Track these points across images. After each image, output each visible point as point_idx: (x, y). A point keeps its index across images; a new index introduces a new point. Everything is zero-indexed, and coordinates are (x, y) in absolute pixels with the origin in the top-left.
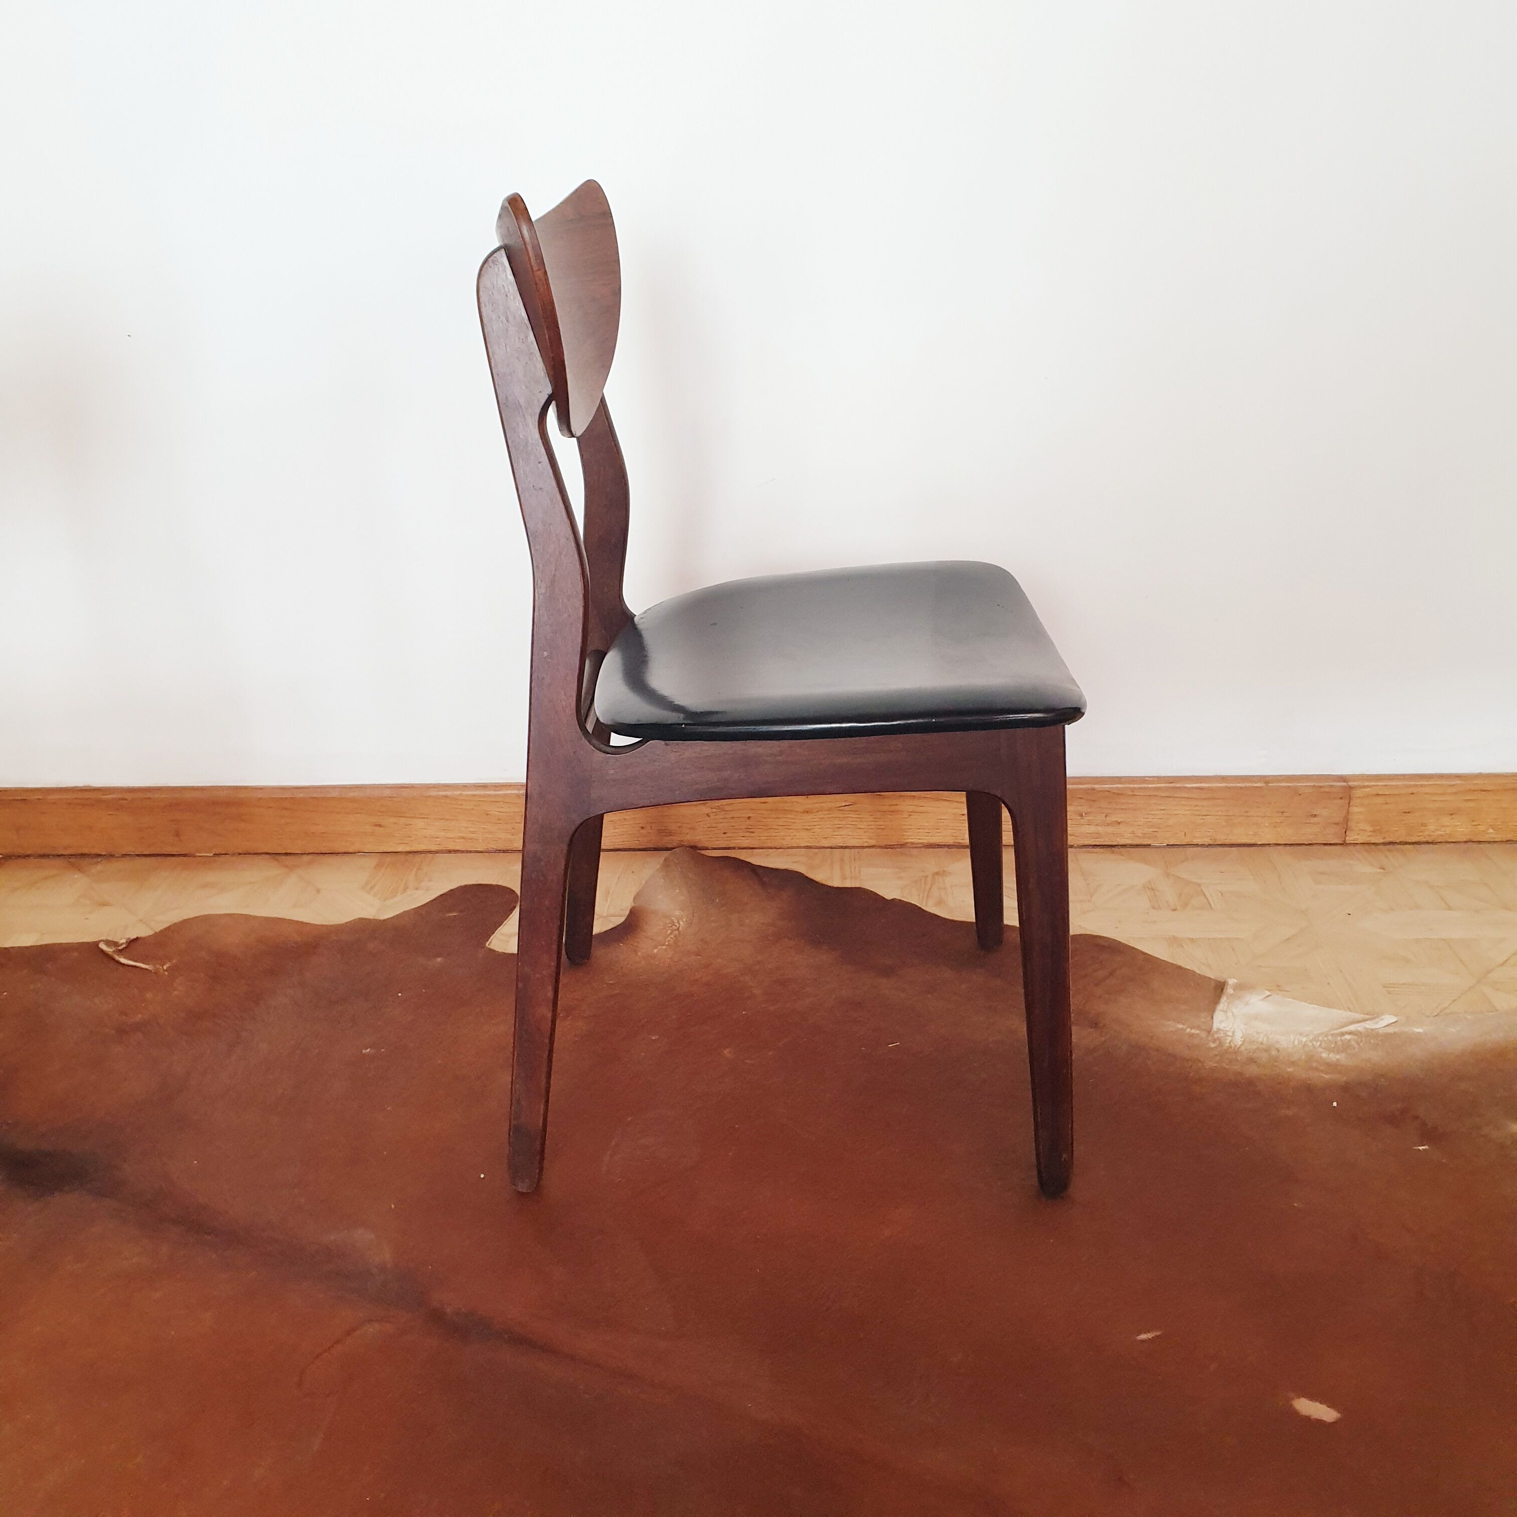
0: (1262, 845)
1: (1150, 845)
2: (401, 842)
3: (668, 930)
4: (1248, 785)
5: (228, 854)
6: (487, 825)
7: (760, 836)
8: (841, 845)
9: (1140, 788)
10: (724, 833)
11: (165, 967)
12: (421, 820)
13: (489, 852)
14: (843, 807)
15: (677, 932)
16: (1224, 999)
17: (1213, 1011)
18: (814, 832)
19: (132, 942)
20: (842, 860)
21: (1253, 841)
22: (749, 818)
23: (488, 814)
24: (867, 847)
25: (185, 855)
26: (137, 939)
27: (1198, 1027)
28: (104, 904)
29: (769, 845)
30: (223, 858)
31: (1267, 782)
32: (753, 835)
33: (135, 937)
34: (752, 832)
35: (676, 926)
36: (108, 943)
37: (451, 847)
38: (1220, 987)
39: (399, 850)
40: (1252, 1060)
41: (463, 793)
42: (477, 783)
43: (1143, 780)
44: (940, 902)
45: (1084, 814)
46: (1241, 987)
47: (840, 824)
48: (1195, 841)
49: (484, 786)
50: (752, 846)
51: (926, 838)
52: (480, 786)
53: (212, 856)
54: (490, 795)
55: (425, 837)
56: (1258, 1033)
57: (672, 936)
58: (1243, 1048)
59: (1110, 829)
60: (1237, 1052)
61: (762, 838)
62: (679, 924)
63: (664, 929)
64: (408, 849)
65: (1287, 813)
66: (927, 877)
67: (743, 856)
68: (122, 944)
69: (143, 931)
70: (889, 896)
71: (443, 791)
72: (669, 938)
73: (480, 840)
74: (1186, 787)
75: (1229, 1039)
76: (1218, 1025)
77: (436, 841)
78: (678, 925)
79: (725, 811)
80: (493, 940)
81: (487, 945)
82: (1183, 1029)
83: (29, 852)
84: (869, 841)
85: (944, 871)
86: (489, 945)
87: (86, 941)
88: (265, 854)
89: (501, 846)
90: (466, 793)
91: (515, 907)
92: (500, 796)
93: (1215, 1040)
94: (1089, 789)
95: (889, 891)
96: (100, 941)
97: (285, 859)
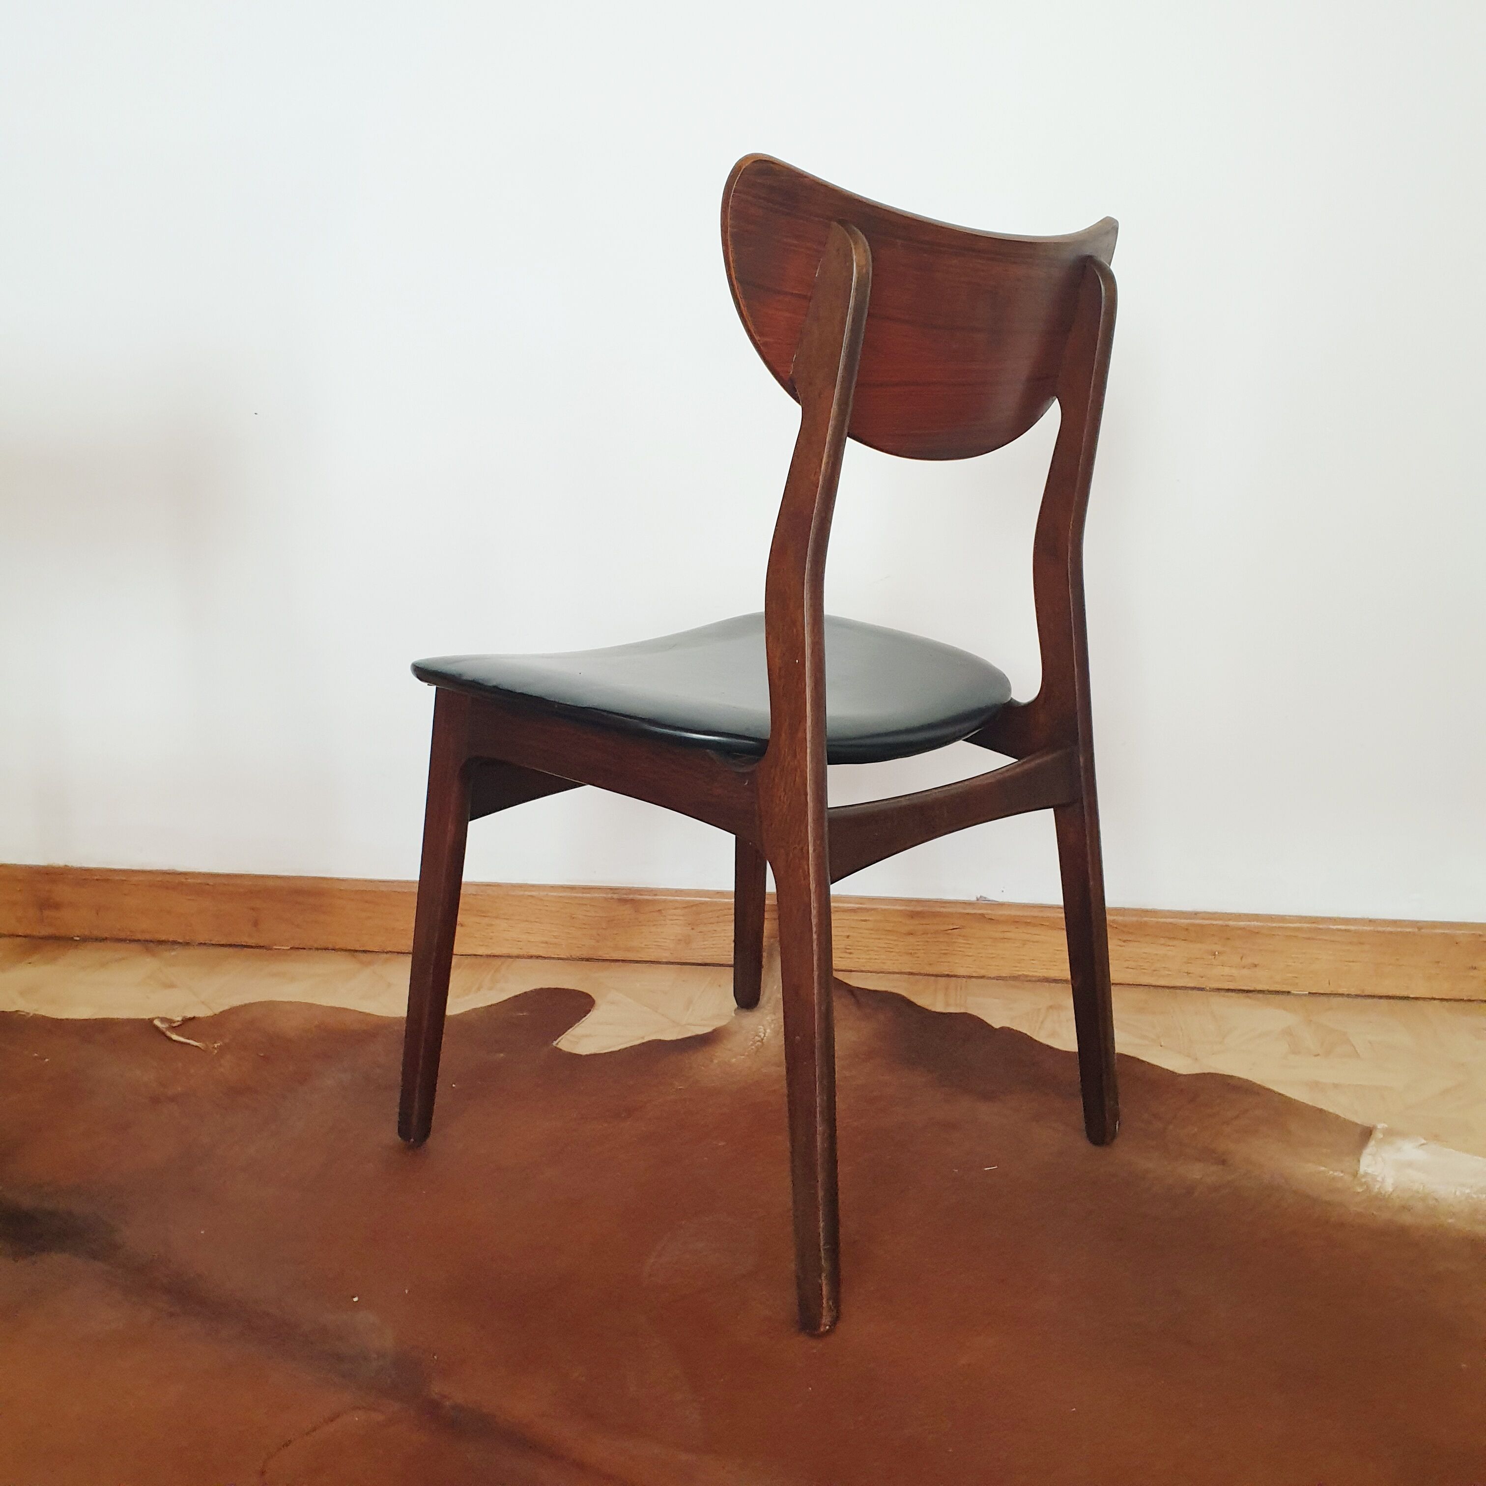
0: (1416, 999)
1: (1289, 992)
2: (481, 944)
3: (749, 1042)
4: (1399, 930)
5: (306, 948)
6: (571, 930)
7: (859, 958)
8: (947, 971)
9: (1279, 928)
11: (216, 1046)
12: (505, 921)
13: (574, 959)
14: (950, 931)
15: (759, 1043)
16: (1372, 1143)
17: (1360, 1154)
18: (918, 957)
19: (186, 1021)
20: (947, 986)
21: (1405, 994)
22: (848, 937)
23: (573, 918)
24: (976, 977)
25: (263, 947)
26: (194, 1017)
27: (1342, 1171)
28: (171, 986)
29: (868, 968)
30: (299, 952)
31: (1420, 928)
32: (851, 956)
33: (191, 1015)
34: (850, 953)
35: (760, 1036)
36: (163, 1020)
37: (533, 952)
38: (1367, 1133)
39: (480, 952)
40: (1405, 1208)
41: (550, 894)
42: (567, 885)
43: (1282, 919)
44: (1053, 1034)
45: (1217, 953)
46: (1390, 1133)
47: (946, 950)
48: (1340, 991)
49: (572, 888)
50: (849, 969)
51: (1042, 970)
52: (568, 888)
53: (289, 949)
54: (576, 897)
55: (507, 940)
56: (1413, 1181)
57: (754, 1047)
58: (1395, 1195)
59: (1245, 972)
60: (1387, 1198)
61: (861, 960)
63: (746, 1040)
64: (489, 953)
65: (1442, 964)
66: (1039, 1009)
67: (840, 977)
68: (178, 1021)
70: (997, 1025)
72: (750, 1049)
73: (564, 946)
75: (1378, 1185)
76: (1366, 1169)
77: (517, 944)
78: (763, 1035)
80: (562, 1041)
81: (554, 1044)
82: (1323, 1172)
83: (106, 935)
84: (978, 970)
85: (1060, 1006)
86: (556, 1044)
87: (142, 1017)
88: (342, 950)
89: (585, 954)
90: (552, 894)
91: (590, 1011)
92: (587, 898)
93: (1362, 1185)
94: (1222, 926)
95: (997, 1019)
96: (156, 1018)
97: (362, 956)
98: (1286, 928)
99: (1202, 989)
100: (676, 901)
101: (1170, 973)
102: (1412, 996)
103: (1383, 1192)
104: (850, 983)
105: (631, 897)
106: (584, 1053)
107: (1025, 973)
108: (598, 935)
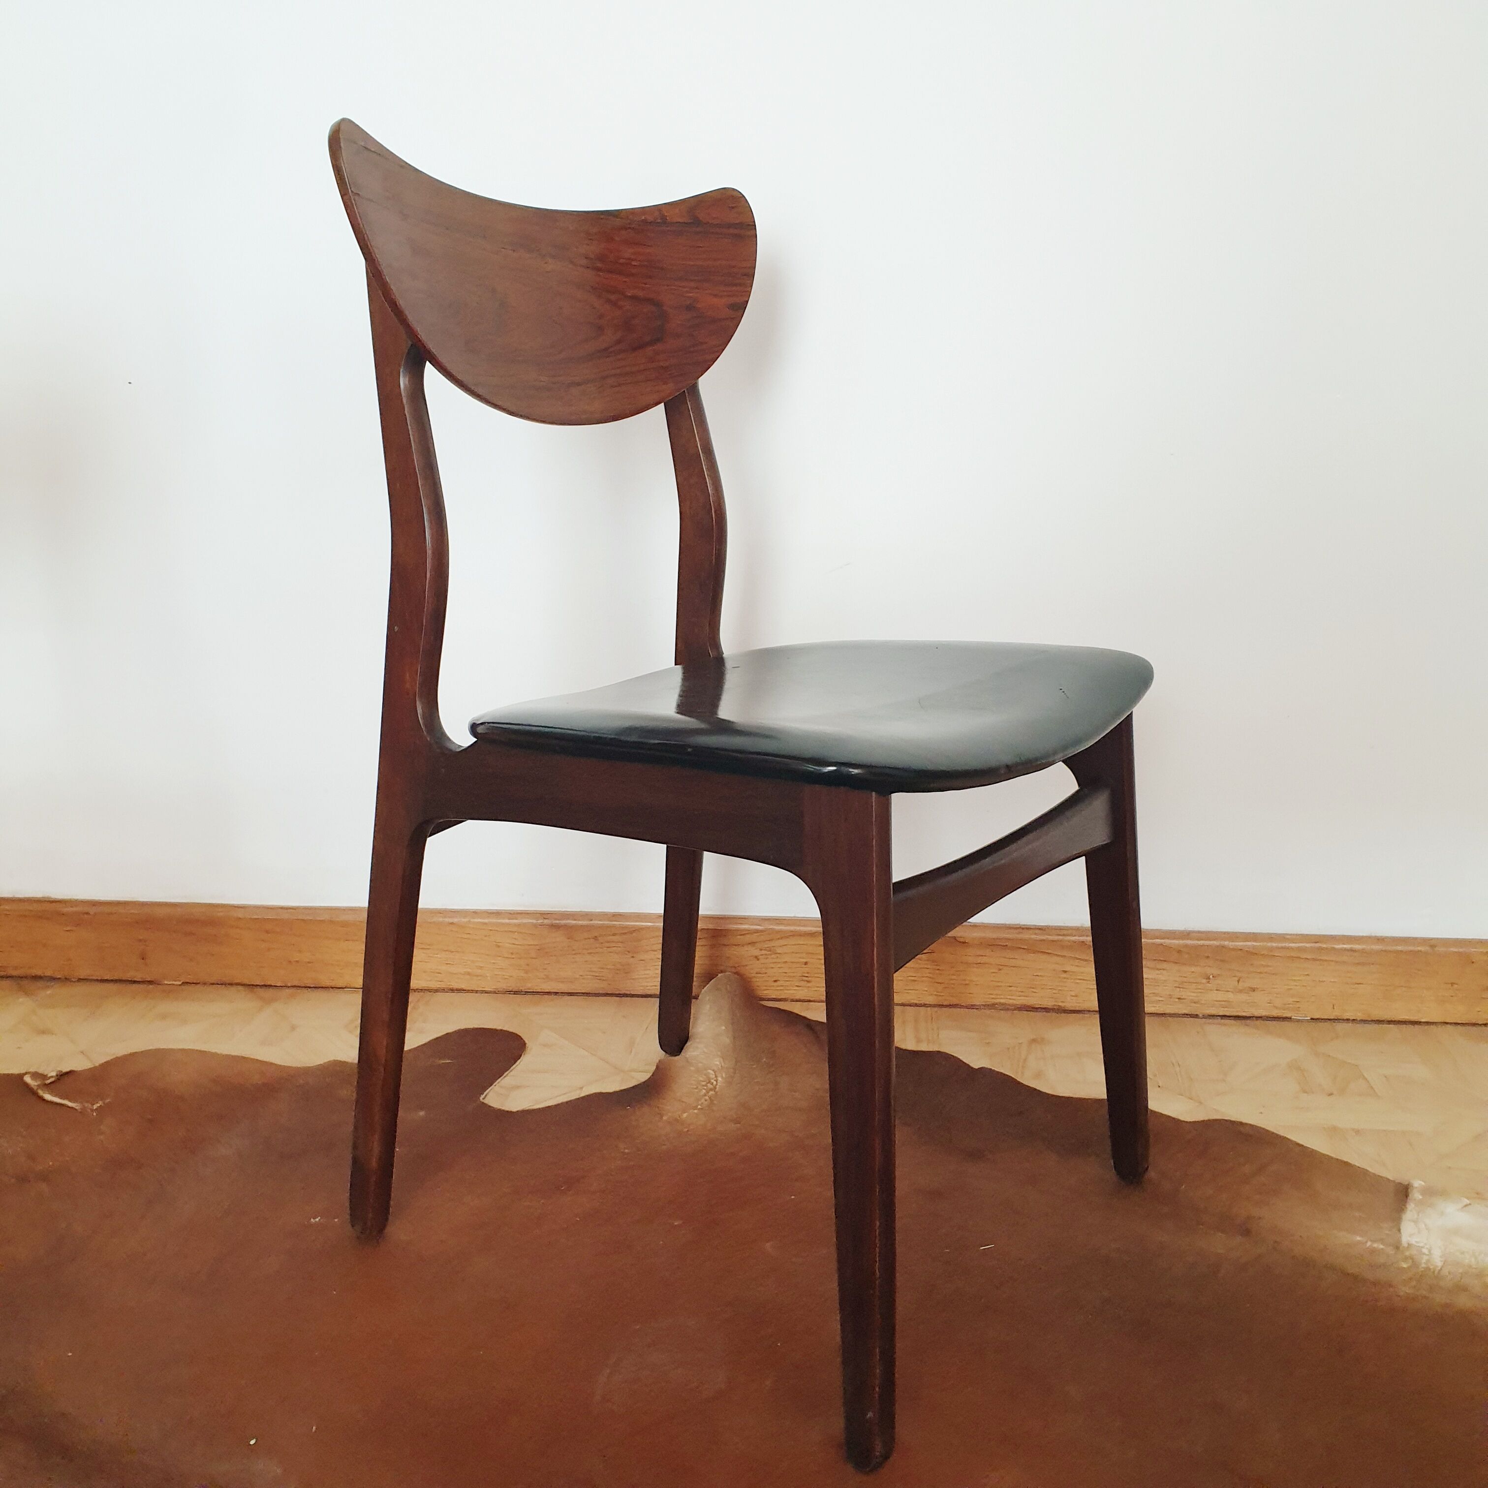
0: (1427, 1023)
1: (1289, 1018)
3: (701, 1090)
4: (1411, 948)
5: (199, 983)
6: (497, 960)
7: (818, 987)
8: (915, 1002)
9: (1278, 948)
10: (775, 981)
11: (95, 1107)
15: (711, 1093)
16: (1411, 1206)
19: (62, 1076)
20: (916, 1021)
21: (1416, 1018)
22: (806, 963)
23: (499, 946)
24: (946, 1006)
25: (150, 982)
26: (70, 1071)
27: (1382, 1241)
28: (43, 1032)
30: (191, 988)
31: (1433, 947)
32: (809, 985)
33: (68, 1070)
34: (808, 982)
35: (712, 1084)
36: (35, 1075)
37: (455, 986)
38: (1403, 1192)
41: (472, 920)
42: (490, 910)
44: (1038, 1075)
45: (1211, 977)
46: (1430, 1192)
48: (1345, 1016)
49: (498, 914)
50: (808, 998)
51: (1019, 998)
52: (493, 913)
53: (180, 985)
54: (503, 924)
55: (424, 972)
56: (1463, 1253)
57: (707, 1098)
58: (1445, 1271)
59: (1243, 997)
60: (1438, 1276)
62: (716, 1081)
63: (697, 1088)
65: (1457, 984)
66: (1021, 1044)
67: (796, 1008)
68: (52, 1077)
69: (79, 1064)
70: (976, 1065)
71: (450, 917)
72: (703, 1101)
73: (489, 978)
74: (1334, 949)
75: (1425, 1258)
76: (1409, 1239)
78: (715, 1083)
79: (776, 953)
80: (490, 1094)
81: (481, 1098)
82: (1359, 1242)
84: (950, 998)
85: (1043, 1039)
86: (483, 1099)
87: (11, 1072)
88: (238, 984)
89: (513, 986)
90: (476, 920)
91: (521, 1056)
92: (515, 925)
93: (1406, 1259)
94: (1218, 946)
95: (976, 1059)
96: (26, 1073)
97: (261, 992)
98: (1288, 948)
99: (1196, 1016)
100: (614, 926)
101: (1161, 999)
102: (1423, 1020)
103: (1431, 1267)
104: (809, 1017)
105: (563, 922)
106: (514, 1110)
107: (1002, 1001)
108: (528, 965)
